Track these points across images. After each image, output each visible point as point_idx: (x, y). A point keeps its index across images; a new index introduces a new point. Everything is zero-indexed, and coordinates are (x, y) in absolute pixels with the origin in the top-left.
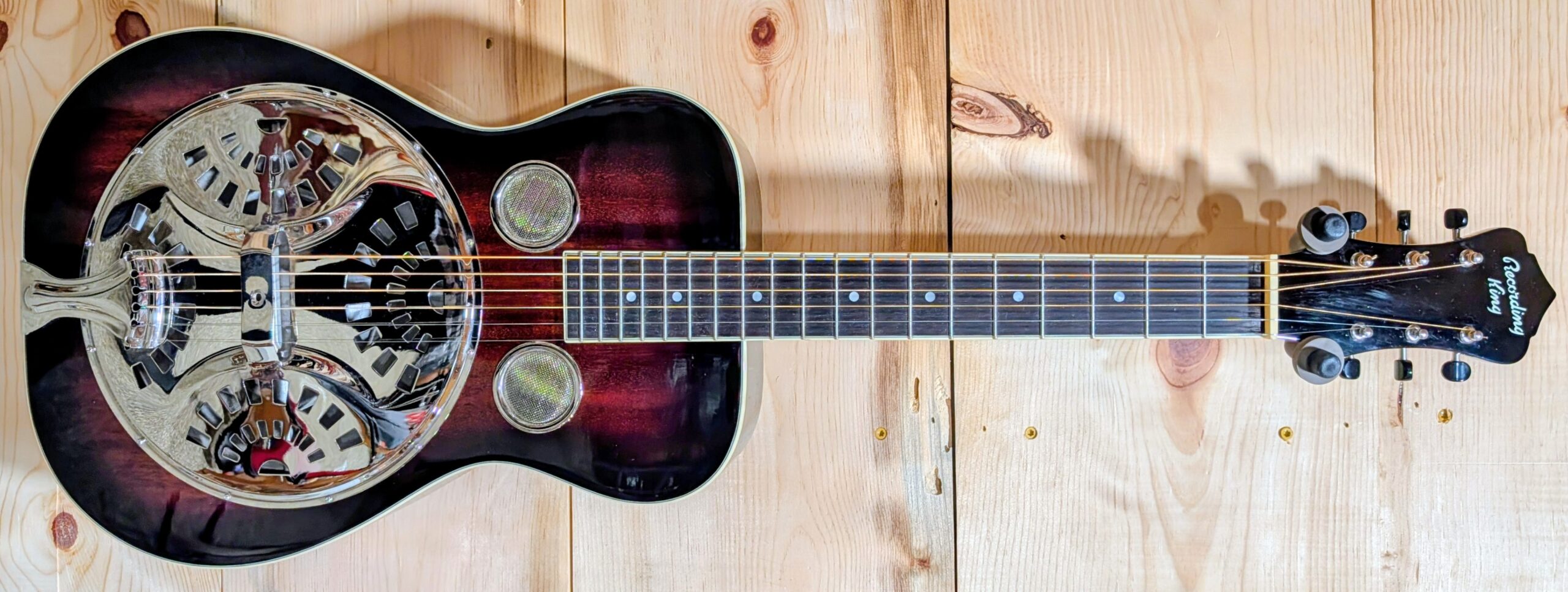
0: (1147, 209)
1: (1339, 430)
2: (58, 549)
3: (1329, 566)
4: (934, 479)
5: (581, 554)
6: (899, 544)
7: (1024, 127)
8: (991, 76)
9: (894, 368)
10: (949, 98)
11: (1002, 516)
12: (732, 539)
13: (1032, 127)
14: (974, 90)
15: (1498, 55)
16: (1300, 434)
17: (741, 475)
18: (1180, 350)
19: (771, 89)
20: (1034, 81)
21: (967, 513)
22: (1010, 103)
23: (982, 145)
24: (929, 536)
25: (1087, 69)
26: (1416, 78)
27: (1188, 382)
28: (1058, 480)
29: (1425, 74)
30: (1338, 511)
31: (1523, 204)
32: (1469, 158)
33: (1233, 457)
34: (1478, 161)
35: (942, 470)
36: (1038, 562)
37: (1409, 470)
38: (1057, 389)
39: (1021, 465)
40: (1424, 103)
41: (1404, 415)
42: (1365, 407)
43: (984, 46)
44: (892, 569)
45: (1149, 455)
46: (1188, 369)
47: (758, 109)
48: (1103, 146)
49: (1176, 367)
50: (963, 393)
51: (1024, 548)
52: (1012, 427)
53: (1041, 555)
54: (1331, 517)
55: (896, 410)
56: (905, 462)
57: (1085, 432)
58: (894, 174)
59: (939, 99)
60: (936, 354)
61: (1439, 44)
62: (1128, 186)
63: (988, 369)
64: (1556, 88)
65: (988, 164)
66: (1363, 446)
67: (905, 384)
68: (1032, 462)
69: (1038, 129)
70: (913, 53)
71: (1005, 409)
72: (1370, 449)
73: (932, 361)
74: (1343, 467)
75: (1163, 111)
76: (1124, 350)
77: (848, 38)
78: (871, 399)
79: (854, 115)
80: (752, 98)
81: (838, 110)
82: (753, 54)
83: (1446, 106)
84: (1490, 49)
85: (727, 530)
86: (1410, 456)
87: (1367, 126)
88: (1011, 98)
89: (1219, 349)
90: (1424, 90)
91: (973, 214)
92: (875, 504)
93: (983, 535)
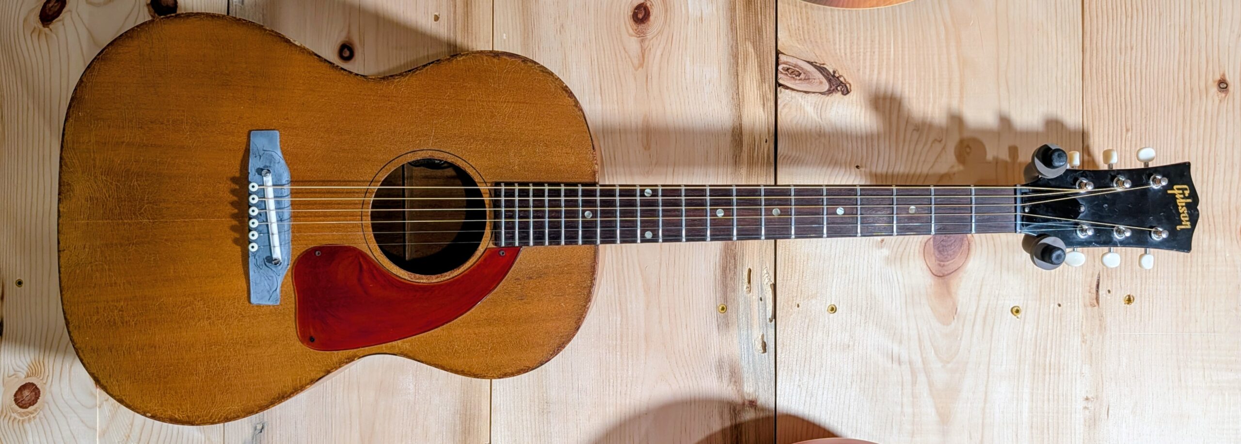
0: (919, 148)
1: (1054, 309)
3: (1045, 407)
4: (761, 342)
5: (498, 396)
6: (734, 388)
7: (831, 87)
8: (808, 50)
9: (733, 261)
10: (777, 64)
11: (810, 369)
12: (611, 384)
13: (837, 87)
14: (795, 60)
15: (1170, 44)
16: (1026, 312)
17: (618, 335)
18: (941, 250)
19: (646, 56)
20: (839, 54)
21: (784, 366)
22: (821, 69)
23: (800, 100)
24: (757, 384)
25: (877, 46)
26: (1112, 58)
27: (946, 273)
28: (851, 343)
29: (1119, 55)
30: (1052, 367)
31: (1186, 150)
32: (1148, 115)
33: (978, 328)
34: (1155, 118)
35: (767, 335)
36: (836, 403)
37: (1103, 338)
38: (851, 278)
39: (825, 332)
40: (1118, 76)
41: (1100, 299)
42: (1073, 292)
43: (803, 28)
44: (729, 408)
45: (917, 326)
46: (946, 263)
47: (636, 70)
48: (888, 101)
49: (939, 262)
50: (783, 280)
51: (825, 392)
52: (818, 305)
53: (838, 398)
55: (734, 291)
56: (739, 329)
57: (871, 308)
58: (735, 120)
59: (770, 65)
60: (764, 251)
61: (1129, 34)
62: (905, 130)
63: (802, 263)
64: (1210, 67)
65: (804, 113)
66: (1070, 321)
67: (741, 273)
68: (832, 331)
69: (841, 89)
70: (751, 31)
71: (813, 293)
72: (1076, 323)
73: (761, 256)
74: (1056, 335)
75: (931, 77)
76: (901, 250)
77: (703, 19)
78: (716, 283)
79: (707, 76)
80: (632, 62)
81: (695, 72)
82: (633, 29)
83: (1133, 79)
84: (1165, 38)
85: (608, 379)
86: (1104, 329)
87: (1077, 91)
88: (822, 66)
89: (969, 249)
90: (1118, 67)
91: (792, 149)
92: (717, 360)
93: (796, 383)
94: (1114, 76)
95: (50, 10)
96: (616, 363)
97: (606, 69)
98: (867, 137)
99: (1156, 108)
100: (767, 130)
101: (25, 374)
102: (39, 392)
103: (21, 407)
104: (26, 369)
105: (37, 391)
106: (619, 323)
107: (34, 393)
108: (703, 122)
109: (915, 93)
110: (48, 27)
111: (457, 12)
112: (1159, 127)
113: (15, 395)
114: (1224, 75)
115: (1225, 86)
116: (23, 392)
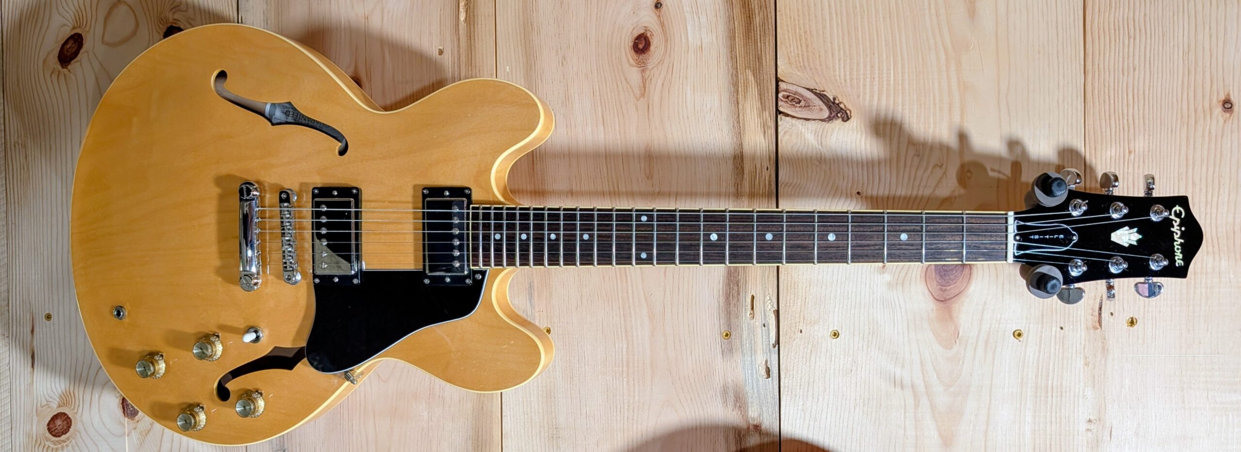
0: (920, 173)
1: (1056, 332)
2: (126, 419)
3: (1048, 428)
4: (765, 367)
5: (509, 422)
6: (739, 413)
7: (831, 114)
8: (807, 76)
9: (736, 288)
10: (777, 92)
11: (813, 394)
12: (619, 410)
13: (837, 114)
14: (795, 87)
15: (1173, 64)
16: (1028, 335)
17: (625, 363)
18: (943, 274)
19: (647, 86)
20: (838, 80)
21: (788, 391)
22: (821, 96)
23: (800, 127)
24: (761, 408)
25: (877, 72)
26: (1114, 80)
27: (948, 297)
28: (854, 368)
29: (1121, 76)
30: (1055, 390)
31: (1190, 171)
32: (1151, 137)
33: (980, 351)
34: (1158, 139)
35: (771, 361)
36: (839, 427)
37: (1106, 360)
38: (853, 304)
39: (828, 356)
40: (1120, 97)
41: (1103, 322)
42: (1075, 315)
43: (803, 55)
44: (734, 432)
45: (919, 350)
46: (948, 288)
47: (638, 100)
48: (888, 127)
49: (941, 287)
50: (786, 306)
51: (829, 416)
52: (821, 330)
53: (841, 421)
54: (1050, 394)
55: (737, 318)
56: (743, 355)
57: (873, 333)
58: (736, 148)
59: (770, 93)
60: (766, 278)
61: (1131, 55)
62: (906, 156)
63: (804, 289)
64: (1215, 87)
65: (805, 141)
66: (1073, 344)
67: (744, 299)
68: (835, 356)
69: (841, 115)
70: (751, 59)
71: (816, 318)
72: (1078, 345)
73: (764, 282)
74: (1059, 358)
75: (932, 102)
76: (902, 274)
77: (703, 48)
78: (719, 310)
79: (708, 105)
80: (633, 92)
81: (696, 101)
82: (634, 60)
83: (1136, 100)
84: (1168, 59)
85: (615, 404)
86: (1106, 351)
87: (1079, 114)
88: (822, 93)
89: (970, 274)
90: (1120, 88)
91: (794, 177)
92: (722, 386)
93: (800, 408)
94: (1116, 98)
95: (68, 51)
96: (623, 389)
97: (608, 99)
98: (867, 163)
99: (1159, 130)
100: (768, 157)
101: (57, 403)
102: (71, 421)
103: (55, 436)
104: (58, 399)
105: (69, 420)
106: (624, 350)
107: (65, 422)
108: (704, 150)
109: (915, 118)
110: (67, 68)
111: (461, 45)
112: (1162, 148)
113: (48, 425)
114: (1229, 95)
115: (1230, 106)
116: (56, 422)
